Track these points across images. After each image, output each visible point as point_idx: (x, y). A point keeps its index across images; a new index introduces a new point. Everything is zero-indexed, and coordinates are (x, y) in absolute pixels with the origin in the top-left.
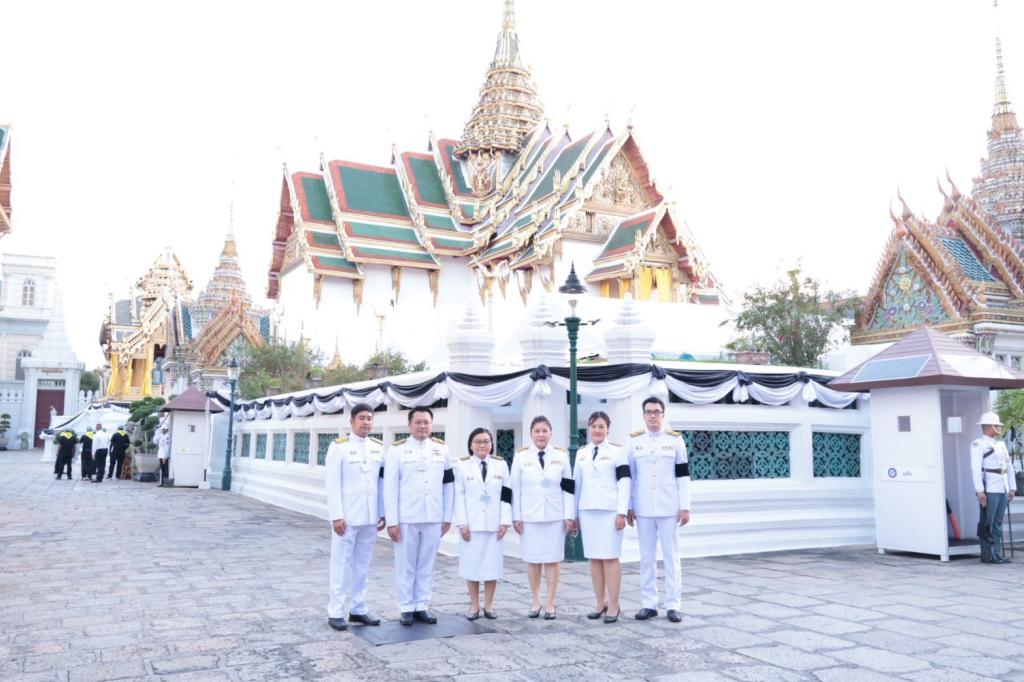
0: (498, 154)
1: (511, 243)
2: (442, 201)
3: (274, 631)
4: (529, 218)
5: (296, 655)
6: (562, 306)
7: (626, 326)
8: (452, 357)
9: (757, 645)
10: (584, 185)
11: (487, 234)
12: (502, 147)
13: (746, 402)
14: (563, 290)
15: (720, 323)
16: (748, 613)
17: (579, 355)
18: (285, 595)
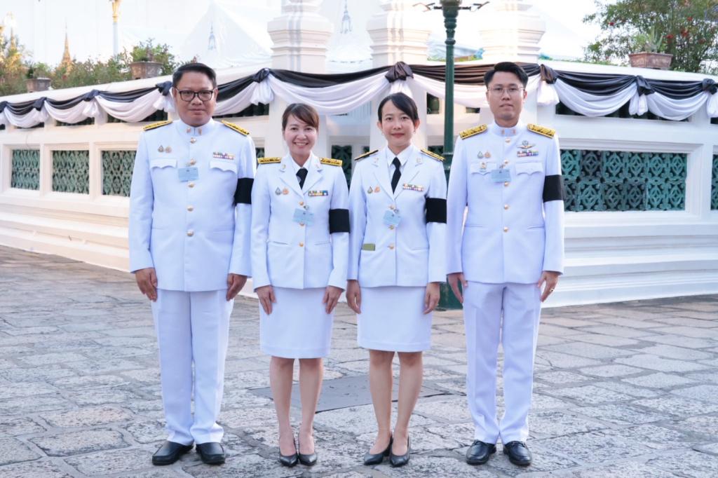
8: (276, 49)
13: (643, 117)
18: (127, 353)
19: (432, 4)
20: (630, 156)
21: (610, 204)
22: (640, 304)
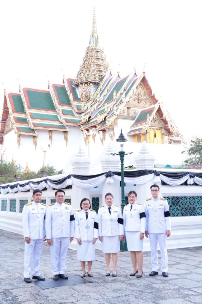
0: (91, 84)
1: (97, 120)
2: (69, 104)
3: (2, 284)
4: (104, 110)
5: (11, 294)
6: (117, 147)
7: (144, 154)
8: (73, 168)
9: (199, 287)
10: (126, 96)
11: (87, 117)
12: (93, 81)
13: (193, 185)
14: (118, 140)
15: (182, 152)
16: (196, 273)
17: (124, 166)
18: (6, 268)
19: (115, 153)
20: (190, 198)
21: (183, 214)
22: (193, 248)
